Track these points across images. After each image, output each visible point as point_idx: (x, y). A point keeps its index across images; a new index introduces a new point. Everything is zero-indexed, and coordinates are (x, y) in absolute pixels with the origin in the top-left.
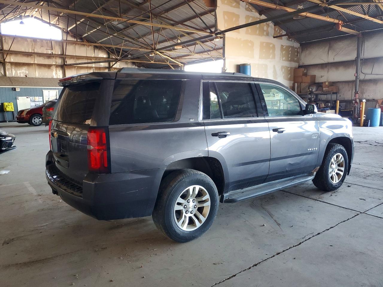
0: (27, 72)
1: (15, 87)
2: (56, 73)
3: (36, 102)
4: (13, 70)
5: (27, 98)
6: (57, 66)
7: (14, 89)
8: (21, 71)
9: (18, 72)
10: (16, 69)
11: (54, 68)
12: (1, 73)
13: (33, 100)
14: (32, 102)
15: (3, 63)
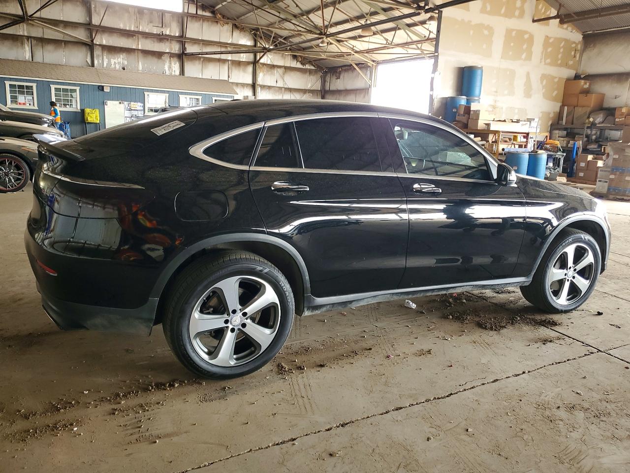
0: (126, 63)
1: (103, 85)
2: (170, 67)
3: (132, 111)
4: (105, 57)
5: (120, 103)
6: (172, 55)
7: (101, 88)
8: (116, 61)
9: (113, 61)
10: (110, 56)
11: (166, 58)
12: (87, 61)
13: (129, 108)
14: (128, 111)
15: (90, 46)
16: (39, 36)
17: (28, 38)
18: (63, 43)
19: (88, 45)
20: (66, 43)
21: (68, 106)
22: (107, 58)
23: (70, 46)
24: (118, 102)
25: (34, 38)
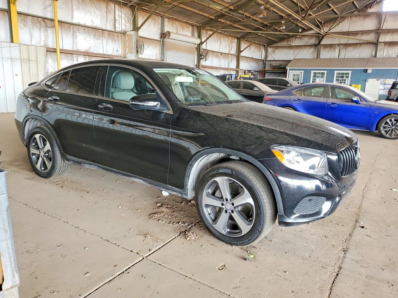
1: (367, 68)
3: (386, 85)
4: (385, 50)
5: (378, 80)
7: (366, 71)
8: (393, 51)
9: (390, 52)
10: (390, 49)
12: (372, 54)
13: (384, 83)
14: (382, 85)
15: (376, 44)
16: (345, 43)
17: (339, 45)
18: (359, 45)
19: (375, 43)
20: (360, 44)
21: (342, 83)
22: (386, 50)
23: (363, 46)
24: (376, 80)
25: (342, 44)
